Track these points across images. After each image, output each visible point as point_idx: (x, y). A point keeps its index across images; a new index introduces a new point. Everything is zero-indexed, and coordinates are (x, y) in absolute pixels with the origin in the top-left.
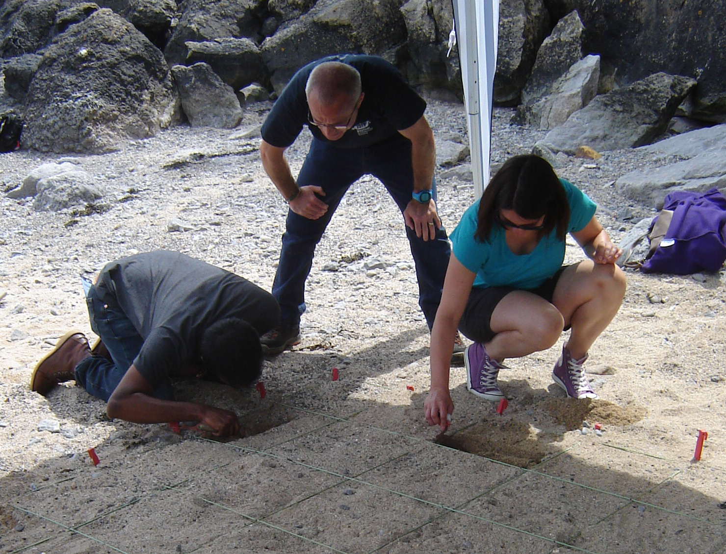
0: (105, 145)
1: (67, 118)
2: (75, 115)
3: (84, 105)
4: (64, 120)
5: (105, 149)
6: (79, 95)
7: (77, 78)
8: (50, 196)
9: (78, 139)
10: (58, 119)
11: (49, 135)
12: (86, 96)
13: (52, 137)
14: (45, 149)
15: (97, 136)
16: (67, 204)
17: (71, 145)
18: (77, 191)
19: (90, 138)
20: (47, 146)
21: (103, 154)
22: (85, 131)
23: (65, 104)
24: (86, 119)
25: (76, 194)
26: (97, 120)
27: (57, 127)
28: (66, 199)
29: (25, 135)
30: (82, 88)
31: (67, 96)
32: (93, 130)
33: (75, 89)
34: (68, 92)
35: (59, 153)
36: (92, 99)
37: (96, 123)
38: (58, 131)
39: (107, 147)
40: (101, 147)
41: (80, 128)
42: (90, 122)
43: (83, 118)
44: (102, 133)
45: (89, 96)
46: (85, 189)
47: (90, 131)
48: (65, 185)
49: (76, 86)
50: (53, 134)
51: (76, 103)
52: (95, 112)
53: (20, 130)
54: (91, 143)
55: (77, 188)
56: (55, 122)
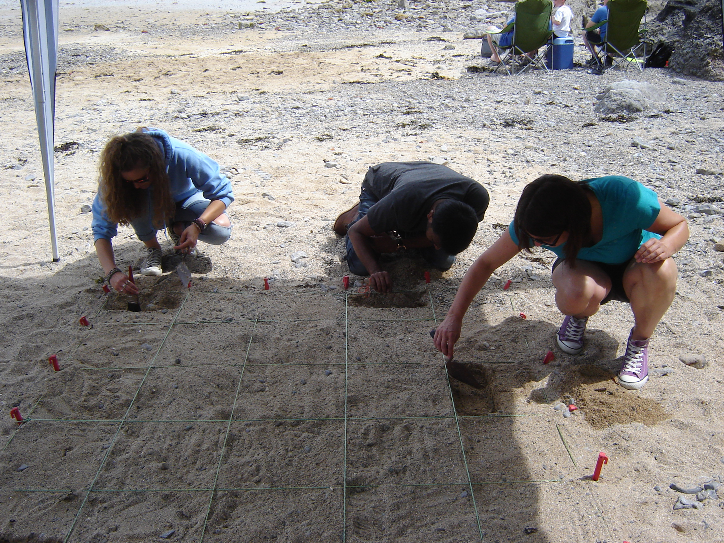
0: (717, 75)
1: (696, 51)
2: (701, 50)
3: (710, 44)
4: (693, 52)
5: (716, 78)
6: (709, 36)
7: (712, 24)
8: (606, 103)
9: (700, 67)
10: (690, 51)
11: (682, 61)
12: (713, 38)
13: (683, 63)
14: (678, 70)
15: (713, 68)
16: (614, 111)
17: (695, 71)
18: (624, 104)
19: (707, 68)
20: (679, 68)
21: (713, 81)
22: (705, 63)
23: (697, 41)
24: (708, 54)
25: (622, 106)
26: (717, 56)
27: (688, 56)
28: (613, 107)
29: (671, 58)
30: (713, 31)
31: (701, 36)
32: (711, 63)
33: (708, 32)
34: (702, 33)
35: (686, 75)
36: (717, 40)
37: (715, 58)
38: (689, 59)
39: (718, 77)
40: (713, 76)
41: (702, 60)
42: (711, 57)
43: (706, 53)
44: (717, 66)
45: (715, 38)
46: (630, 103)
47: (708, 63)
48: (618, 97)
49: (710, 29)
50: (685, 60)
51: (705, 41)
52: (716, 51)
53: (670, 55)
54: (708, 71)
55: (625, 101)
56: (687, 53)
